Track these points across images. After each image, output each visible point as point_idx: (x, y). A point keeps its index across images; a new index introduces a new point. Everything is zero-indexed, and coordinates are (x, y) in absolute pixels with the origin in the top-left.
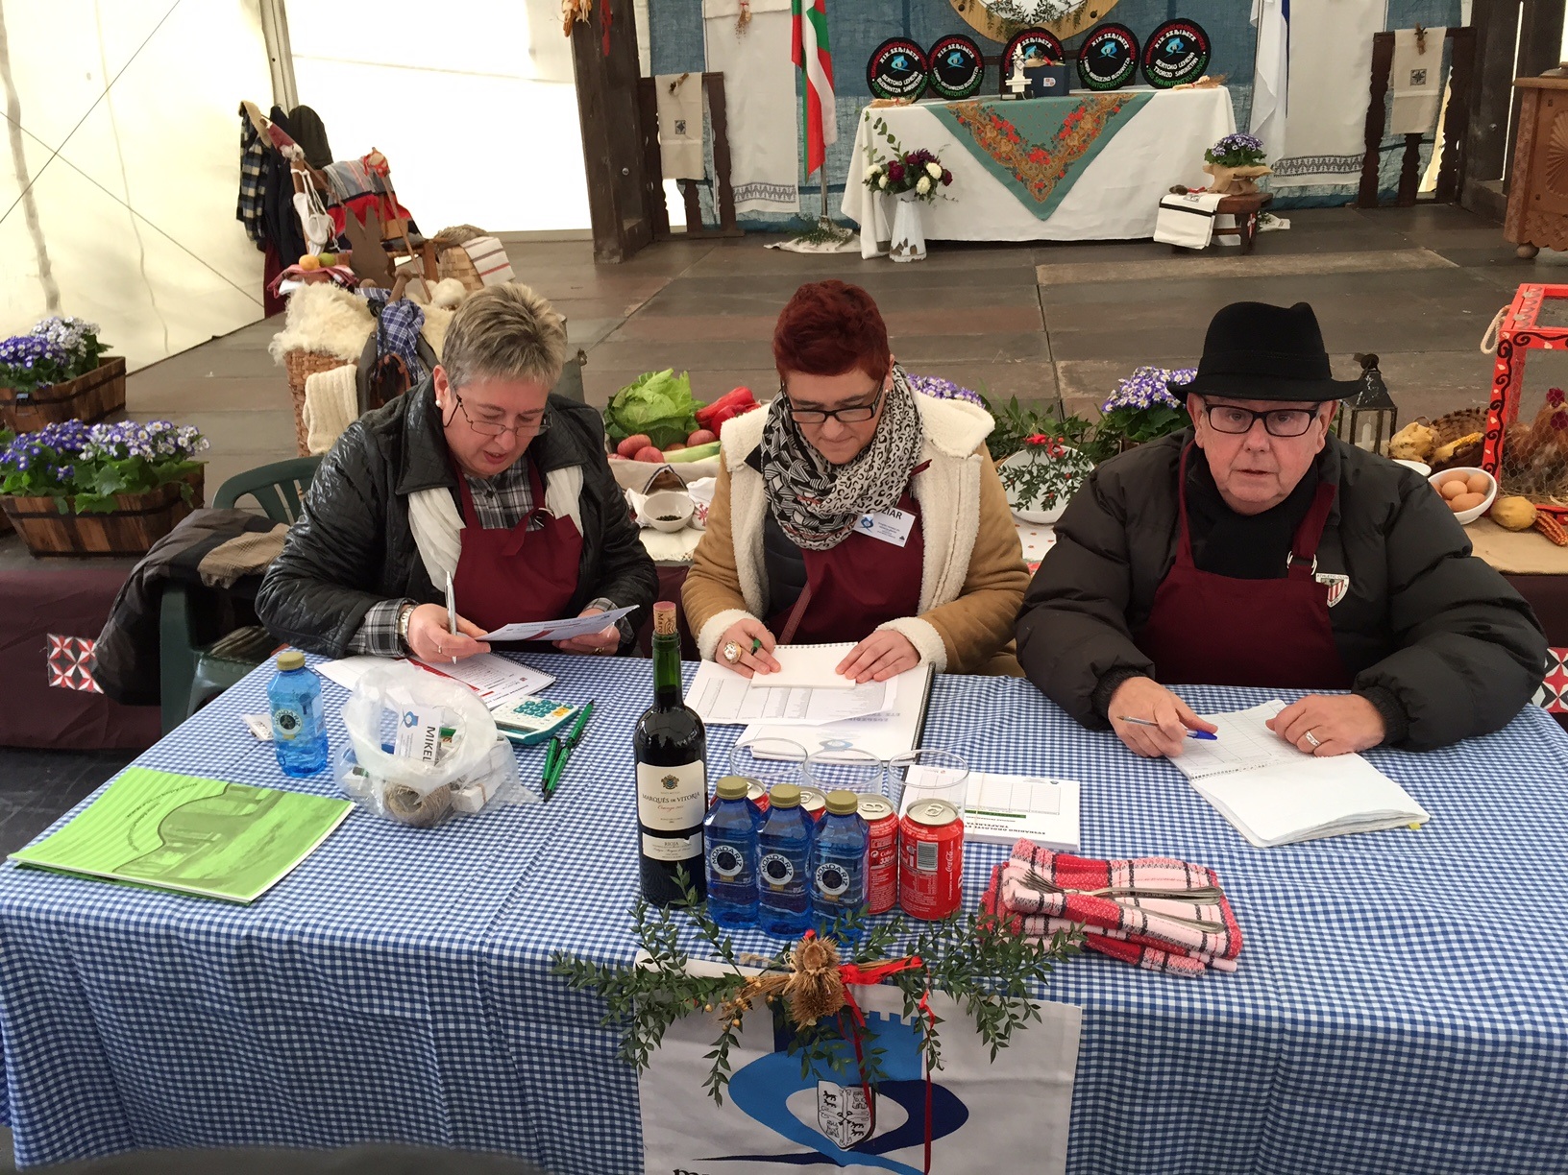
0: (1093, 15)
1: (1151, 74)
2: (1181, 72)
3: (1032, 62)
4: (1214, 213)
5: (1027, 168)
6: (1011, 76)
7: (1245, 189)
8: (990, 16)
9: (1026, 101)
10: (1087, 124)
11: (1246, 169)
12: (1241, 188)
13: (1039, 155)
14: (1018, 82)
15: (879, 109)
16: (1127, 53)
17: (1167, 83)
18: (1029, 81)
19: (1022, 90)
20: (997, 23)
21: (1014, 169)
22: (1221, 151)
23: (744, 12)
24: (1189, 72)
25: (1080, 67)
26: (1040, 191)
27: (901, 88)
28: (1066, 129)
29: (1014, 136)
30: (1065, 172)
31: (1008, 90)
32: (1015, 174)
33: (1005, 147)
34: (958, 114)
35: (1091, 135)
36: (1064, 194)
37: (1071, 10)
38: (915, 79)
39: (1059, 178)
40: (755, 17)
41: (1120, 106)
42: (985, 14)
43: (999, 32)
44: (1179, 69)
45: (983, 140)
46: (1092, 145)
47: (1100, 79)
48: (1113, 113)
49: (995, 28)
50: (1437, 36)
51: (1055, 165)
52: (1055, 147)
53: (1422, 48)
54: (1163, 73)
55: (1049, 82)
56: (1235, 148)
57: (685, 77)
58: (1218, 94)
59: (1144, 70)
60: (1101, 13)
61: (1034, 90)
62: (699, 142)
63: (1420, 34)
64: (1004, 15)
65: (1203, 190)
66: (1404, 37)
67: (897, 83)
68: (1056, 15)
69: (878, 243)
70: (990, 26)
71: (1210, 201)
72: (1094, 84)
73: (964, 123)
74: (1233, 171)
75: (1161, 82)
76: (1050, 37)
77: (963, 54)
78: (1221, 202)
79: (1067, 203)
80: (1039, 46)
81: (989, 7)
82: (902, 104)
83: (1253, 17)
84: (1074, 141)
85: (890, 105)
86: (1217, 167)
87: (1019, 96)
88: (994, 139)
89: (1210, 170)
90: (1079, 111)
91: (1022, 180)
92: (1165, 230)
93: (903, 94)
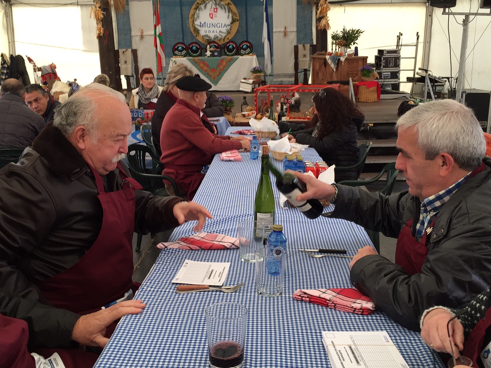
1: (240, 53)
2: (246, 53)
3: (212, 49)
4: (252, 84)
5: (210, 73)
6: (206, 52)
7: (259, 79)
9: (210, 58)
11: (258, 74)
15: (175, 59)
16: (235, 48)
17: (243, 55)
22: (253, 70)
23: (142, 35)
25: (225, 51)
29: (207, 66)
30: (220, 74)
31: (206, 55)
32: (208, 74)
33: (205, 68)
34: (194, 60)
35: (225, 66)
36: (220, 80)
38: (184, 52)
39: (218, 76)
40: (145, 36)
46: (226, 68)
48: (230, 61)
50: (308, 46)
51: (217, 73)
52: (217, 68)
53: (305, 49)
54: (242, 53)
55: (216, 54)
56: (257, 69)
57: (127, 50)
58: (254, 57)
60: (230, 38)
61: (212, 55)
62: (130, 66)
63: (304, 46)
64: (207, 38)
65: (249, 79)
66: (300, 46)
67: (180, 53)
71: (251, 81)
72: (227, 55)
73: (195, 62)
74: (256, 75)
75: (241, 55)
76: (217, 43)
77: (196, 47)
78: (253, 81)
79: (220, 82)
80: (215, 46)
81: (203, 36)
82: (181, 58)
84: (221, 67)
85: (178, 58)
86: (252, 74)
87: (208, 57)
88: (203, 66)
90: (222, 61)
91: (210, 76)
92: (242, 88)
93: (181, 55)
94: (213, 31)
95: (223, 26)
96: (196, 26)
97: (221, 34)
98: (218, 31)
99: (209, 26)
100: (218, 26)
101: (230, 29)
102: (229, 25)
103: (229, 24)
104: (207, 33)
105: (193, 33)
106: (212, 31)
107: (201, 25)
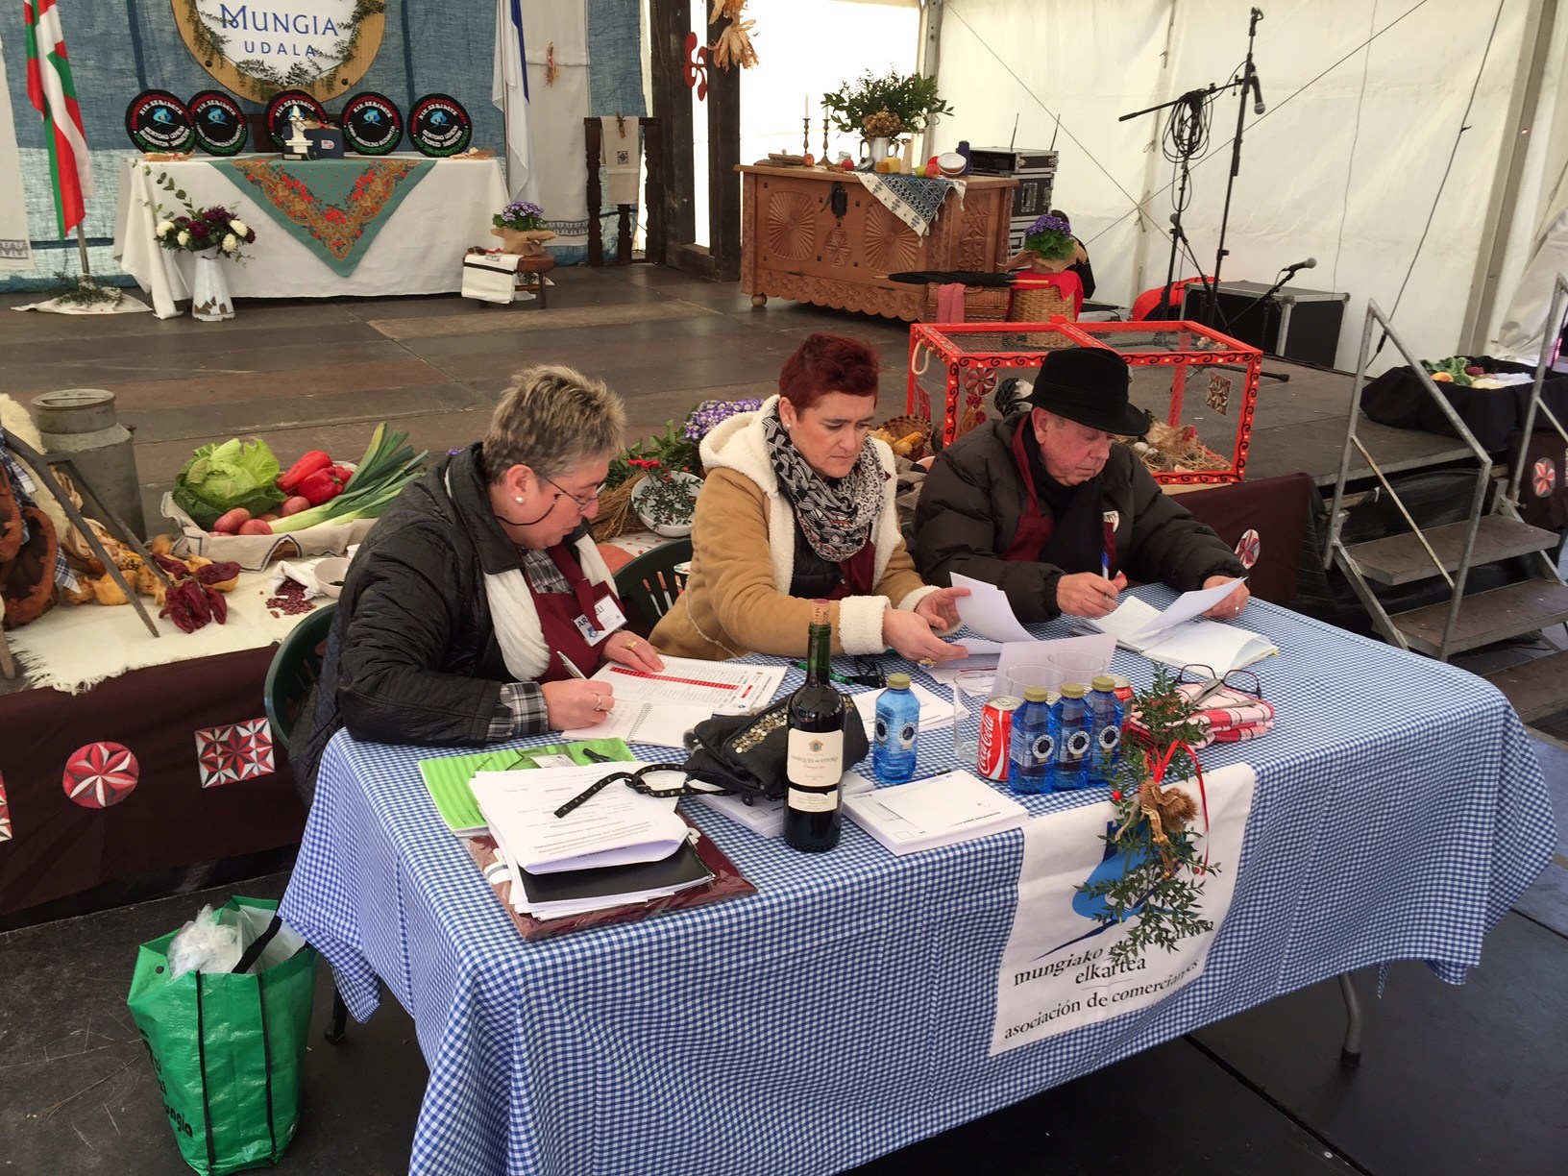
1: (419, 143)
2: (448, 143)
3: (310, 124)
4: (515, 271)
5: (322, 226)
6: (290, 137)
7: (535, 251)
9: (311, 163)
10: (378, 186)
11: (535, 233)
12: (531, 250)
13: (334, 214)
14: (299, 143)
15: (159, 163)
18: (310, 143)
19: (305, 151)
21: (310, 228)
22: (510, 216)
25: (346, 131)
26: (339, 249)
27: (168, 141)
28: (357, 192)
29: (307, 195)
30: (361, 231)
31: (290, 150)
32: (312, 232)
33: (299, 206)
34: (246, 172)
35: (384, 197)
36: (362, 252)
38: (181, 134)
39: (356, 237)
41: (406, 171)
44: (446, 140)
45: (275, 198)
46: (385, 206)
48: (401, 178)
50: (633, 123)
51: (350, 225)
52: (349, 207)
53: (623, 133)
54: (431, 143)
55: (327, 145)
56: (523, 214)
58: (491, 164)
60: (352, 80)
61: (315, 152)
63: (621, 121)
64: (256, 75)
65: (498, 251)
66: (609, 123)
67: (162, 137)
69: (175, 302)
71: (510, 261)
73: (253, 181)
74: (525, 235)
75: (430, 150)
76: (312, 101)
77: (223, 110)
78: (520, 262)
79: (368, 261)
81: (238, 66)
82: (180, 159)
84: (367, 202)
85: (167, 159)
86: (508, 231)
87: (304, 157)
88: (286, 197)
89: (500, 233)
90: (368, 175)
91: (319, 238)
92: (472, 286)
93: (171, 149)
94: (282, 49)
95: (320, 30)
96: (204, 20)
97: (317, 59)
98: (302, 49)
99: (260, 24)
100: (301, 24)
101: (353, 42)
102: (348, 27)
103: (348, 20)
104: (257, 56)
105: (193, 48)
106: (275, 48)
107: (228, 17)
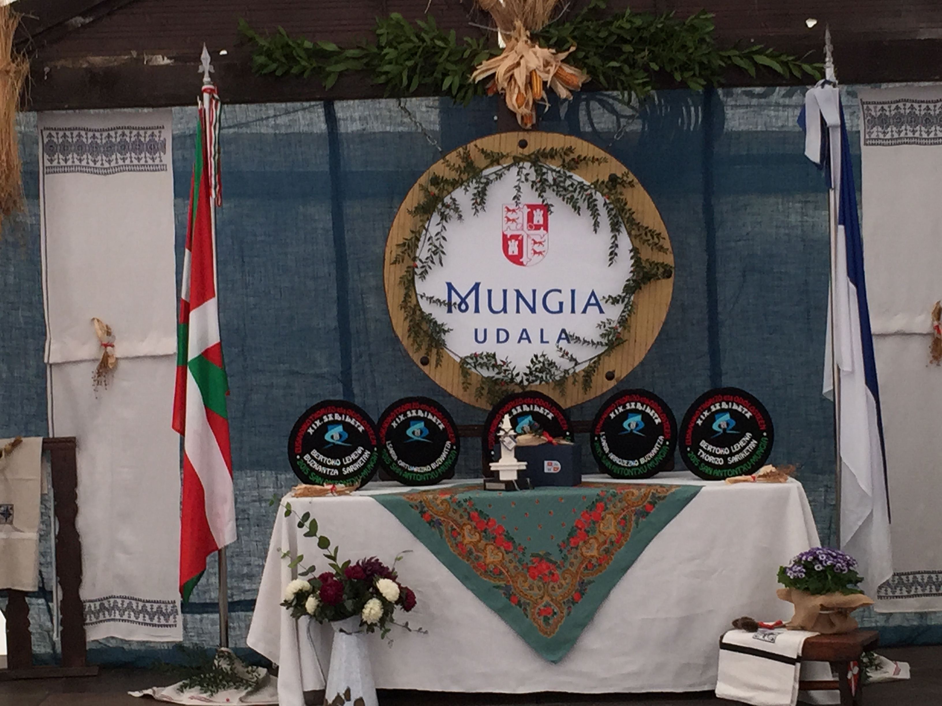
0: (610, 376)
1: (694, 460)
2: (736, 459)
3: (526, 439)
4: (799, 659)
5: (523, 586)
6: (497, 458)
8: (465, 373)
9: (519, 493)
10: (609, 526)
12: (832, 624)
13: (542, 568)
14: (507, 465)
15: (307, 499)
16: (659, 430)
17: (717, 472)
18: (523, 466)
19: (513, 477)
20: (475, 382)
21: (507, 588)
22: (800, 572)
23: (106, 357)
24: (747, 459)
25: (595, 445)
26: (546, 620)
27: (339, 468)
28: (579, 534)
29: (504, 540)
30: (581, 593)
31: (494, 476)
32: (509, 596)
33: (493, 557)
34: (420, 506)
35: (616, 543)
36: (583, 625)
37: (578, 369)
38: (359, 457)
39: (574, 602)
40: (123, 365)
41: (653, 504)
42: (458, 371)
43: (479, 393)
44: (732, 455)
45: (459, 545)
47: (624, 463)
48: (645, 513)
49: (473, 390)
54: (711, 459)
57: (16, 444)
58: (788, 491)
59: (684, 453)
60: (622, 373)
62: (33, 535)
64: (486, 373)
65: (779, 625)
67: (333, 462)
68: (558, 375)
69: (305, 694)
70: (466, 385)
72: (615, 469)
73: (432, 523)
75: (708, 470)
76: (551, 405)
77: (428, 423)
80: (536, 416)
81: (464, 361)
82: (341, 493)
83: (827, 388)
84: (592, 551)
85: (322, 493)
86: (796, 594)
87: (509, 486)
89: (788, 597)
90: (596, 510)
91: (519, 604)
92: (732, 681)
93: (341, 478)
94: (525, 336)
95: (580, 306)
96: (426, 307)
97: (573, 349)
98: (552, 335)
99: (498, 305)
100: (553, 303)
101: (623, 322)
102: (615, 301)
103: (617, 290)
104: (490, 347)
105: (406, 342)
106: (515, 335)
107: (455, 299)
